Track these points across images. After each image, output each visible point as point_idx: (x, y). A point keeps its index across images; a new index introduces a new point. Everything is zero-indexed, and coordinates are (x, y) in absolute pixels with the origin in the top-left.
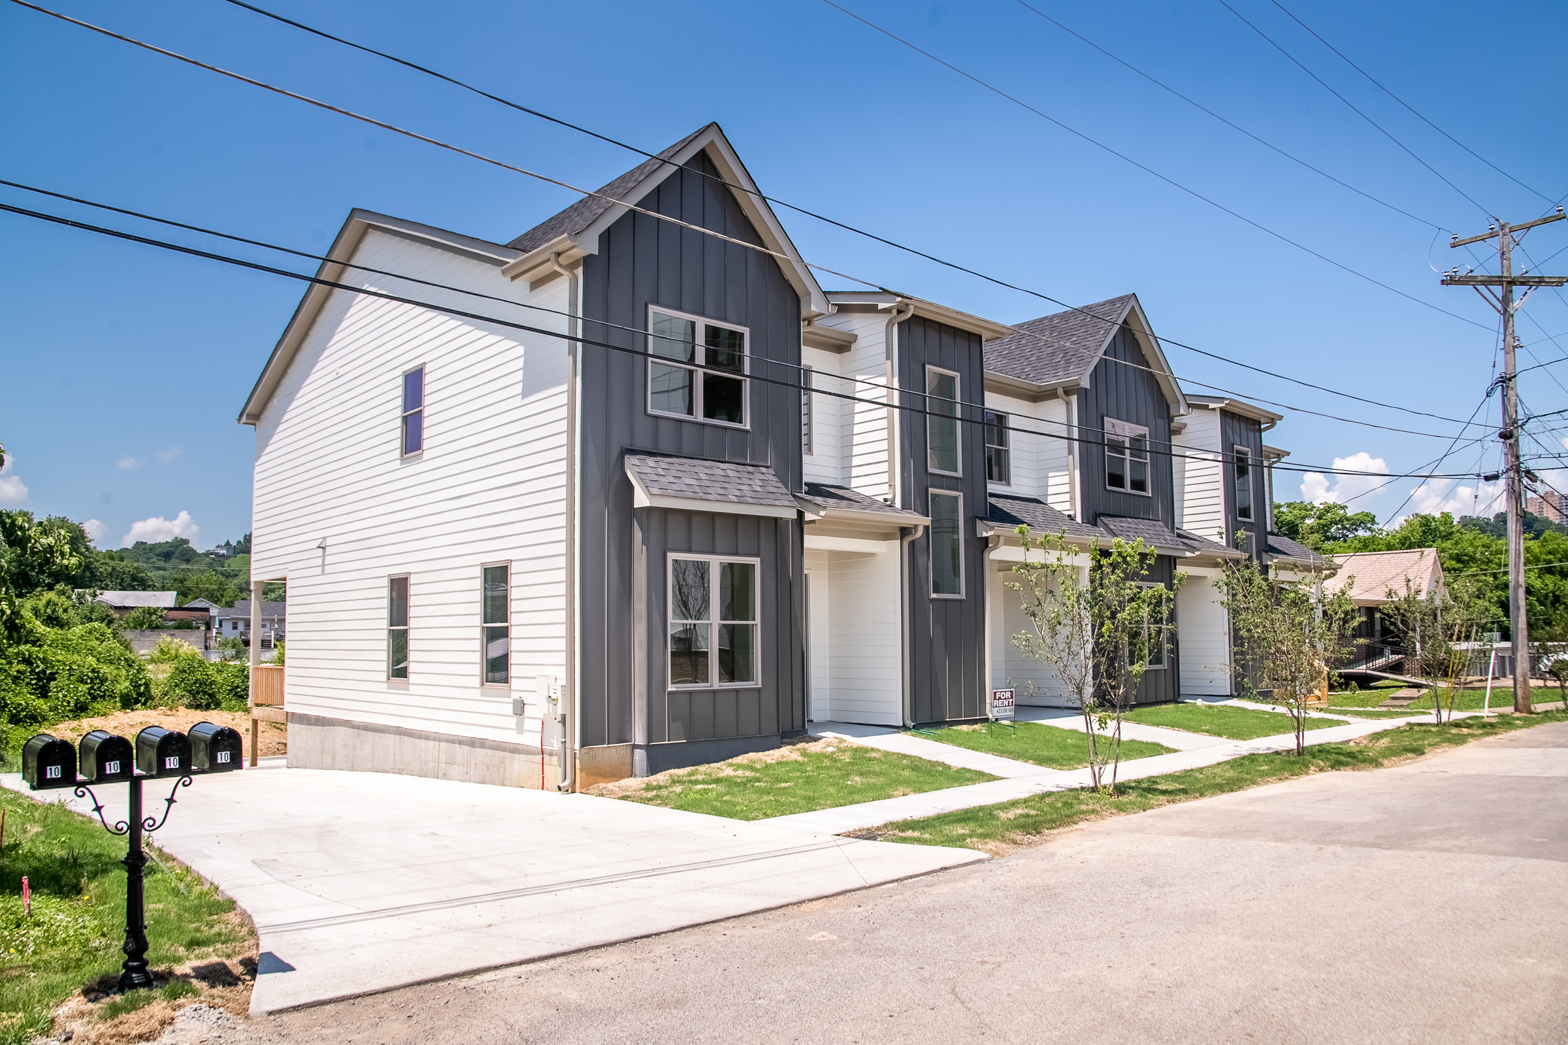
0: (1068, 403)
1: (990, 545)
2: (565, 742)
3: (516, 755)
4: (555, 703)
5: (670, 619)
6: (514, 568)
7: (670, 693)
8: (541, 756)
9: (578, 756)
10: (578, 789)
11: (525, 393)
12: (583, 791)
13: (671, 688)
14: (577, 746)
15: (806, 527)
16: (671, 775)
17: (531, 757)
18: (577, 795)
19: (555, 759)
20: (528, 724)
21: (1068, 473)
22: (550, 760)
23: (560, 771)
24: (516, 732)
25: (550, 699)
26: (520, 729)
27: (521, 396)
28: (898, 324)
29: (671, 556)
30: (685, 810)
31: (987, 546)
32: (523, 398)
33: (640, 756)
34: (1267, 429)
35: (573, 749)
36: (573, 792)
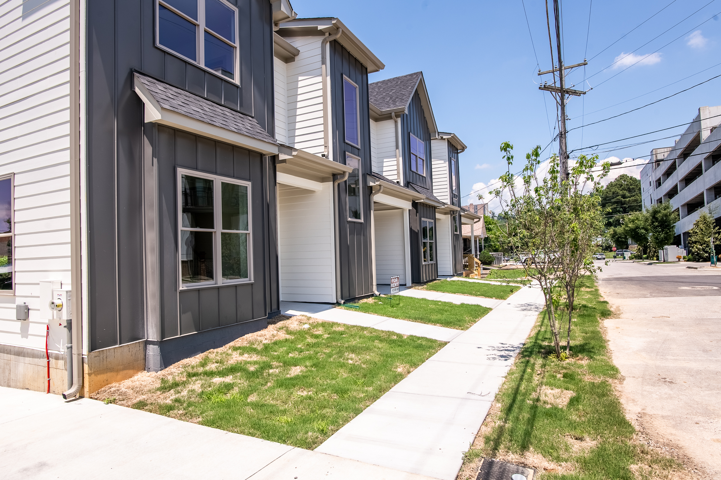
0: (396, 122)
1: (373, 192)
2: (71, 347)
3: (21, 358)
4: (59, 308)
5: (180, 227)
6: (18, 180)
7: (182, 292)
8: (46, 360)
9: (86, 360)
10: (86, 394)
11: (24, 16)
12: (92, 395)
13: (182, 287)
14: (85, 351)
15: (278, 166)
16: (185, 367)
17: (36, 360)
18: (86, 401)
19: (61, 363)
20: (33, 329)
21: (396, 159)
22: (57, 364)
23: (66, 375)
24: (20, 335)
25: (53, 306)
26: (24, 333)
27: (21, 18)
28: (330, 42)
29: (181, 172)
30: (218, 427)
31: (371, 192)
32: (23, 20)
33: (153, 351)
34: (460, 152)
35: (80, 354)
36: (82, 397)
